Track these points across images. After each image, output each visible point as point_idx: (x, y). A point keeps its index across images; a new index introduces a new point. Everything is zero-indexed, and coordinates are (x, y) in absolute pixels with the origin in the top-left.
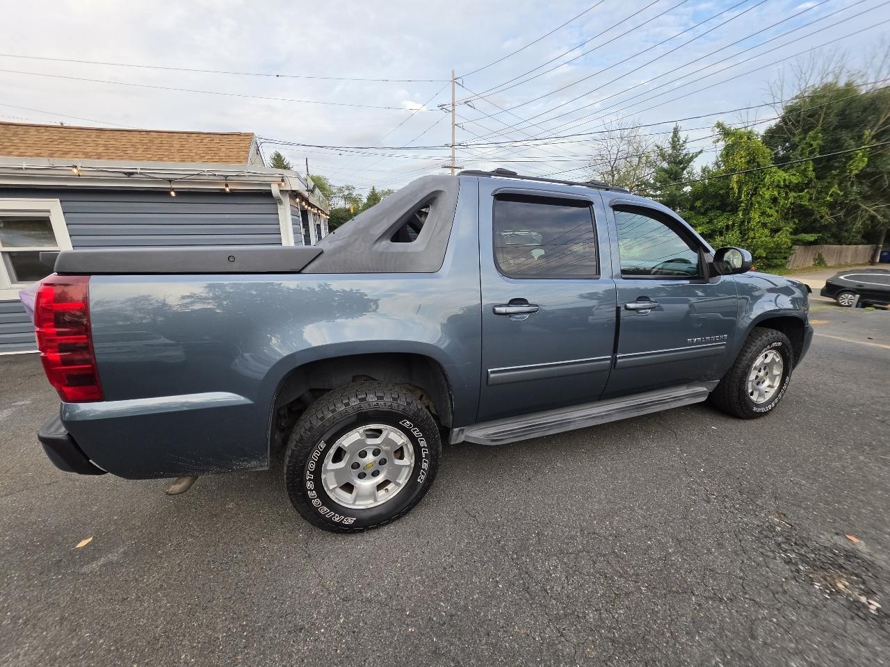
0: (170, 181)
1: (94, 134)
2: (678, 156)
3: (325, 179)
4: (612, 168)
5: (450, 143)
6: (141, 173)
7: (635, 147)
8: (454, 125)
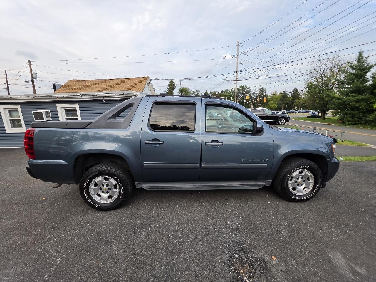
0: (103, 97)
1: (104, 81)
2: (362, 66)
3: (188, 88)
4: (322, 75)
5: (236, 71)
6: (96, 95)
7: (337, 64)
8: (238, 63)
